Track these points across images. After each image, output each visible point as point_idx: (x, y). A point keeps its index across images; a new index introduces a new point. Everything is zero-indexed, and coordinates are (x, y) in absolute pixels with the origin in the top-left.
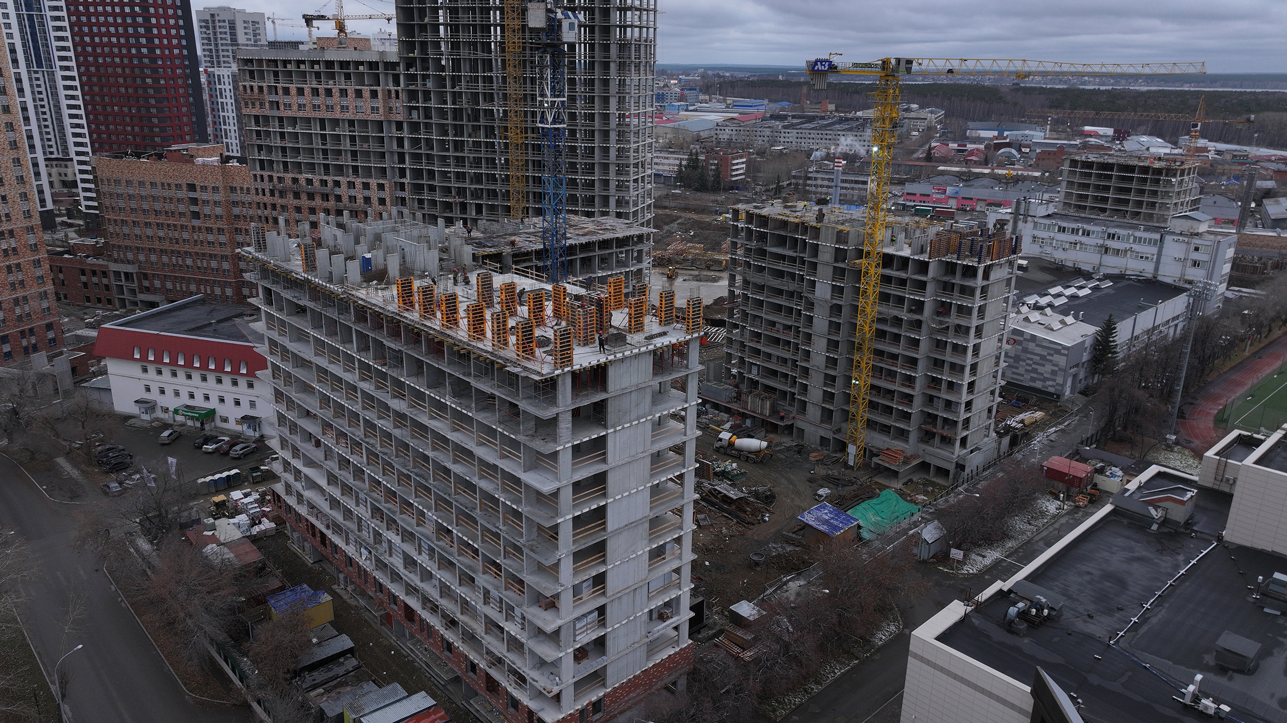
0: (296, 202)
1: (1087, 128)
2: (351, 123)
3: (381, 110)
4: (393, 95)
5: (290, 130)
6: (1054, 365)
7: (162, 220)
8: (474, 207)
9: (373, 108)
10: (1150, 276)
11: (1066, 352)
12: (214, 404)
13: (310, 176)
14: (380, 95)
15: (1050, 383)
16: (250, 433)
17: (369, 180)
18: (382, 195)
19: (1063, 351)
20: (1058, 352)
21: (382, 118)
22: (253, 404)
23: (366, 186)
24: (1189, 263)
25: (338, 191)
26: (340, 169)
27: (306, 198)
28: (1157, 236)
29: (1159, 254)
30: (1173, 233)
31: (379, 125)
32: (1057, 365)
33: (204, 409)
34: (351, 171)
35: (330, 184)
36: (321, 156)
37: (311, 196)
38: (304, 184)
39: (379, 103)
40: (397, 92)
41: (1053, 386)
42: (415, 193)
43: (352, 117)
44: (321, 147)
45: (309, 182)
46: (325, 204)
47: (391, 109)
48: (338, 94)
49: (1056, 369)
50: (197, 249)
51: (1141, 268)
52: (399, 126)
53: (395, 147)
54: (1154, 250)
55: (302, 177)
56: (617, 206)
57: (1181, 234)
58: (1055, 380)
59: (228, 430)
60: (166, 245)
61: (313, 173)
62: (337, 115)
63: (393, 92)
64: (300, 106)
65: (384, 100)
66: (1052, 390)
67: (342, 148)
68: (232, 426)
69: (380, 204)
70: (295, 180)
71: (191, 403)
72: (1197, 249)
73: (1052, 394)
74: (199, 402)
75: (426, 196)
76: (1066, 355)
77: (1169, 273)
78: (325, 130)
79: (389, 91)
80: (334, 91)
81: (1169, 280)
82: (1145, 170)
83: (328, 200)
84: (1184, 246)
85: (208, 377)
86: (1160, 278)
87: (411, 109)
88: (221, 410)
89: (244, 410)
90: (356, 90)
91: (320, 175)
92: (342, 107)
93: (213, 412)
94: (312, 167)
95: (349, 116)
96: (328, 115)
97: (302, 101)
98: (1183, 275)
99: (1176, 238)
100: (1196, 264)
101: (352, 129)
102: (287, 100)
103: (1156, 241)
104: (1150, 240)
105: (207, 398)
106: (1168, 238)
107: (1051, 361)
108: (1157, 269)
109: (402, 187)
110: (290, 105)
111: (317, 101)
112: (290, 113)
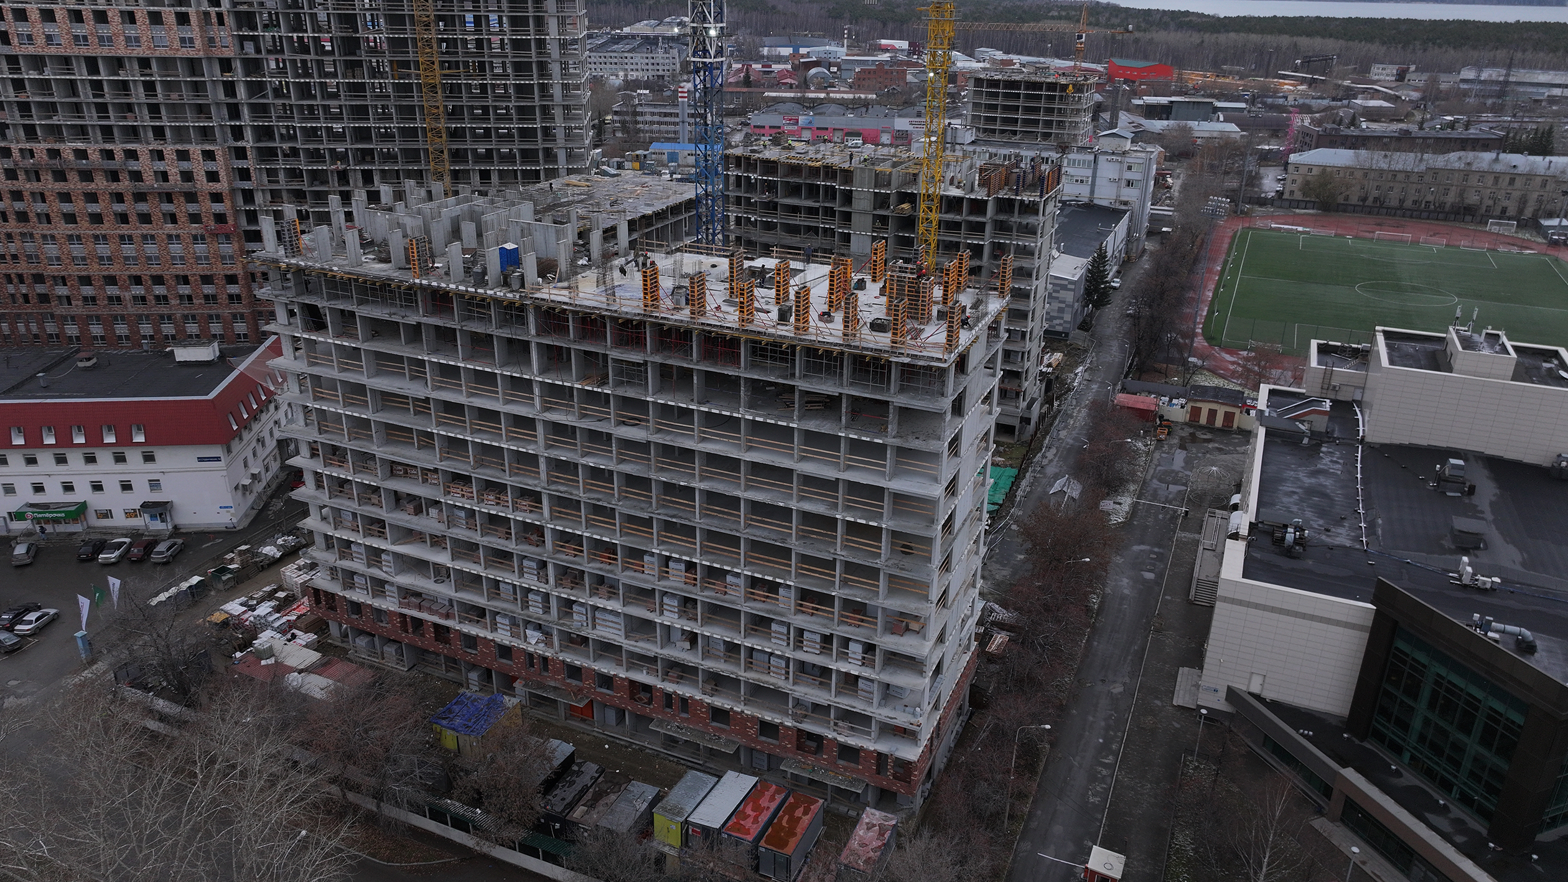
0: (60, 186)
1: (884, 42)
2: (144, 63)
3: (198, 43)
4: (214, 20)
5: (34, 75)
6: (1061, 302)
8: (359, 176)
9: (183, 40)
10: (1086, 200)
11: (1073, 287)
12: (82, 493)
13: (80, 145)
14: (193, 19)
15: (1057, 321)
16: (157, 526)
17: (186, 147)
18: (211, 166)
19: (1069, 286)
20: (1064, 288)
21: (201, 54)
22: (154, 485)
23: (183, 156)
24: (1124, 183)
25: (134, 166)
26: (133, 133)
27: (77, 178)
28: (1092, 157)
29: (1094, 176)
30: (1106, 153)
31: (193, 65)
32: (1064, 302)
33: (70, 504)
34: (150, 134)
35: (119, 156)
36: (95, 115)
37: (86, 176)
38: (71, 157)
39: (194, 31)
40: (220, 16)
41: (1060, 325)
42: (262, 161)
43: (147, 54)
44: (92, 100)
45: (81, 154)
46: (114, 186)
47: (211, 40)
48: (118, 19)
49: (1063, 305)
51: (1077, 192)
52: (226, 65)
53: (221, 96)
54: (1089, 172)
55: (68, 148)
56: (568, 162)
57: (1113, 153)
58: (1062, 318)
59: (116, 528)
61: (86, 140)
62: (121, 51)
63: (213, 15)
64: (48, 37)
65: (201, 28)
66: (1059, 329)
67: (134, 100)
68: (119, 520)
69: (209, 181)
70: (54, 154)
71: (39, 499)
72: (1130, 168)
73: (1059, 333)
74: (54, 494)
75: (281, 165)
76: (1073, 290)
77: (1105, 196)
78: (98, 73)
79: (207, 14)
80: (110, 14)
81: (1105, 203)
82: (1052, 86)
83: (118, 180)
84: (1117, 165)
85: (69, 457)
86: (1096, 202)
87: (242, 39)
88: (96, 501)
89: (142, 494)
90: (150, 13)
91: (97, 142)
92: (128, 39)
93: (82, 508)
94: (81, 132)
95: (141, 52)
96: (105, 51)
97: (50, 29)
98: (1118, 196)
99: (1109, 158)
100: (1129, 183)
101: (148, 71)
102: (23, 28)
103: (1089, 162)
104: (1084, 161)
105: (68, 488)
106: (1102, 159)
107: (1057, 298)
108: (1092, 192)
109: (241, 153)
110: (30, 37)
111: (80, 30)
112: (31, 50)
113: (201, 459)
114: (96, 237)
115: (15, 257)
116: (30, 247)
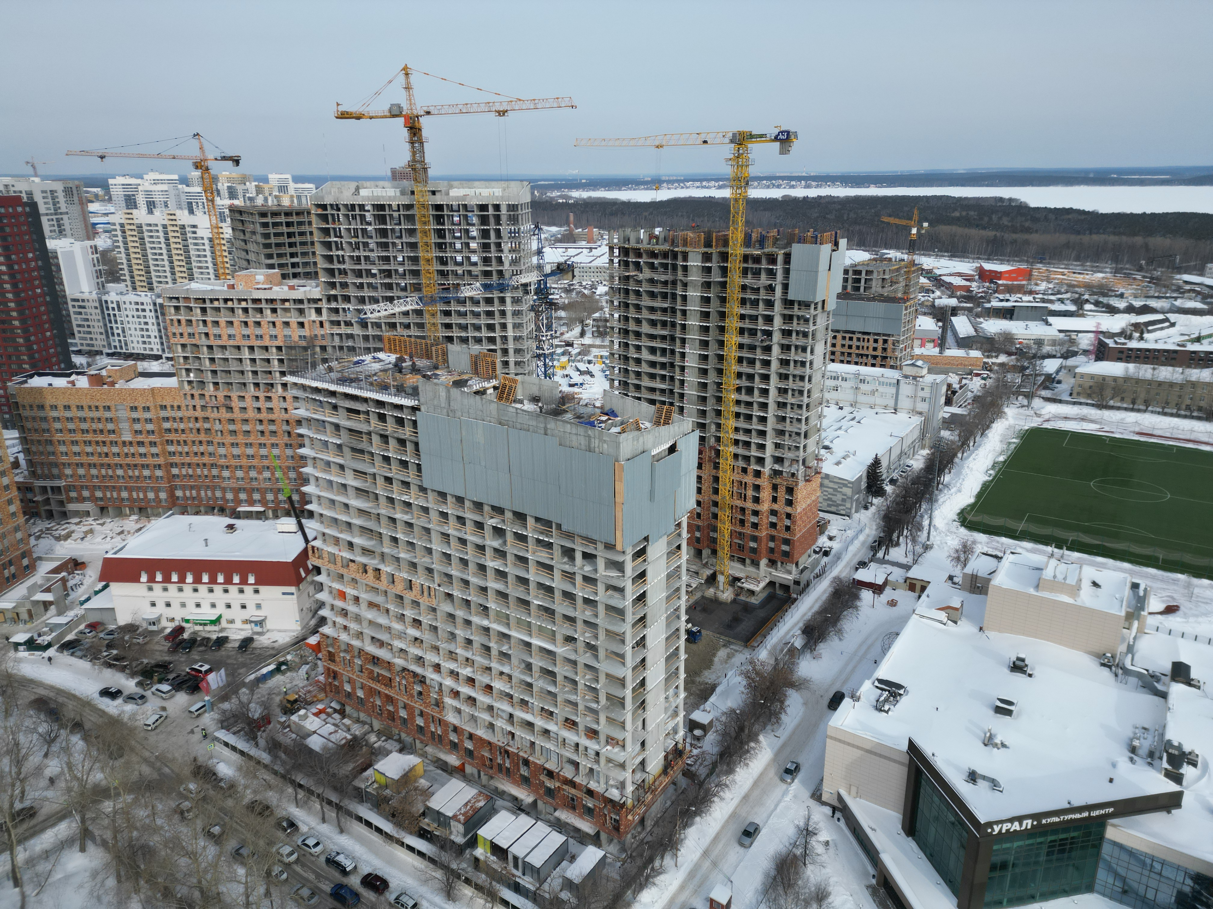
0: (229, 415)
2: (279, 349)
3: (308, 338)
5: (221, 355)
7: (89, 437)
9: (300, 336)
11: (851, 485)
12: (220, 609)
13: (242, 393)
14: (307, 324)
15: (842, 508)
19: (849, 485)
21: (309, 344)
22: (259, 606)
24: (919, 399)
25: (269, 405)
26: (270, 386)
27: (239, 411)
29: (897, 394)
31: (304, 350)
34: (280, 387)
35: (262, 399)
36: (251, 377)
37: (244, 410)
40: (321, 322)
43: (281, 344)
44: (250, 368)
45: (242, 398)
46: (258, 416)
47: (317, 336)
48: (266, 325)
50: (129, 460)
51: (885, 404)
55: (235, 395)
59: (236, 629)
60: (95, 459)
61: (245, 390)
62: (267, 342)
63: (317, 322)
64: (230, 336)
65: (310, 330)
66: (843, 512)
67: (272, 369)
68: (239, 626)
70: (228, 398)
71: (198, 611)
72: (923, 389)
74: (206, 609)
78: (254, 354)
79: (314, 321)
80: (262, 323)
83: (260, 412)
84: (912, 388)
85: (215, 589)
87: (334, 335)
88: (227, 614)
89: (251, 611)
90: (283, 322)
91: (251, 392)
92: (271, 336)
93: (219, 618)
94: (243, 386)
95: (277, 343)
96: (259, 343)
97: (231, 331)
98: (915, 408)
100: (923, 400)
101: (280, 353)
102: (217, 331)
103: (894, 384)
105: (213, 606)
106: (904, 381)
107: (841, 492)
108: (896, 404)
110: (220, 336)
111: (246, 332)
112: (220, 343)
113: (284, 594)
114: (246, 444)
115: (202, 454)
116: (211, 449)
